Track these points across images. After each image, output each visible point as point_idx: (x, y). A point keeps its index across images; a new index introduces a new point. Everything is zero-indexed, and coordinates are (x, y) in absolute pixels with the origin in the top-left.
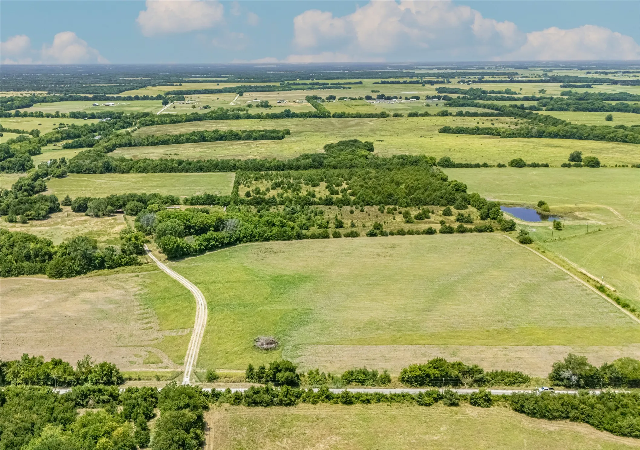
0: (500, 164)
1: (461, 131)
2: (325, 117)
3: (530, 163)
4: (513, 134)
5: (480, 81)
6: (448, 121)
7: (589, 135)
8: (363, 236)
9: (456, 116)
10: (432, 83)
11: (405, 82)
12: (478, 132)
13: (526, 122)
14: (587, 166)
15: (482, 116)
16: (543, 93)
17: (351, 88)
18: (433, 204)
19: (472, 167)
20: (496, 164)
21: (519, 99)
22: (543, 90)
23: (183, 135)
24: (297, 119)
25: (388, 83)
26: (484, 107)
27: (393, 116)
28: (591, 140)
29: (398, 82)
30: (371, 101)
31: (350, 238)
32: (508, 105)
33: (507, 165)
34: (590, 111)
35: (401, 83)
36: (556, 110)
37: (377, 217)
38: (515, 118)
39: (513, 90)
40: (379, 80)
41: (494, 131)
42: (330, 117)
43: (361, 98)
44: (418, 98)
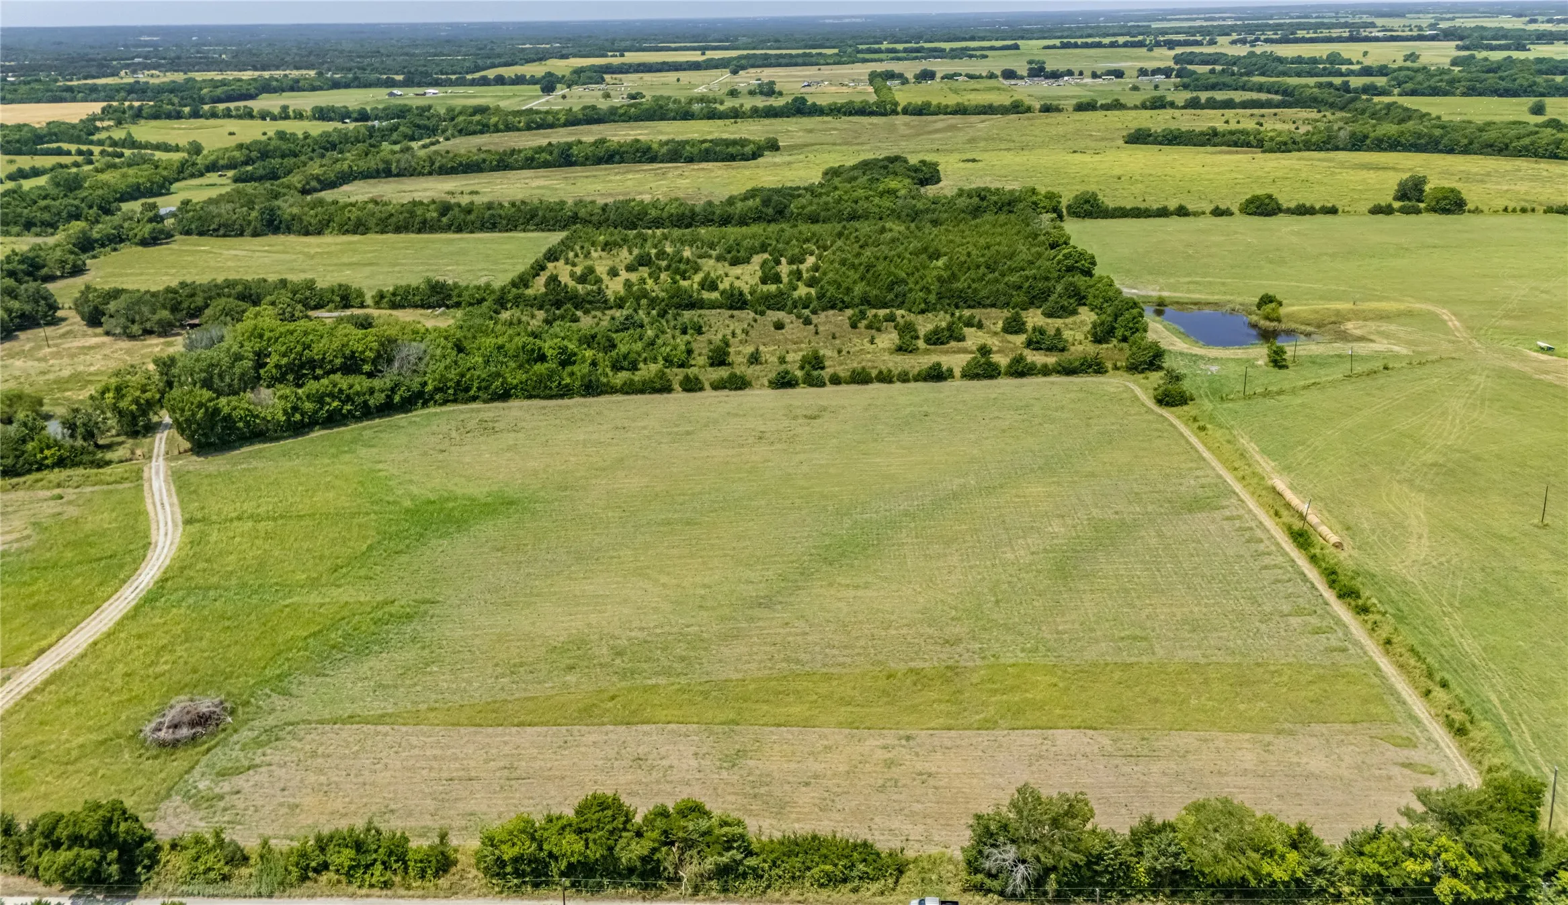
0: (1217, 208)
1: (1176, 138)
2: (884, 114)
3: (1293, 205)
4: (1294, 143)
5: (1285, 40)
6: (1159, 118)
7: (1471, 143)
8: (763, 385)
9: (1184, 107)
10: (1171, 45)
11: (1113, 45)
12: (1216, 140)
13: (1341, 119)
14: (1433, 210)
15: (1245, 108)
16: (1413, 61)
17: (986, 57)
18: (993, 306)
19: (1150, 216)
20: (1209, 208)
21: (1351, 73)
22: (1413, 54)
23: (520, 151)
24: (820, 119)
25: (1076, 46)
26: (1260, 88)
27: (1040, 111)
28: (1475, 153)
29: (1099, 45)
30: (1013, 82)
31: (726, 392)
32: (1312, 84)
33: (1235, 209)
34: (1500, 96)
35: (1104, 46)
36: (1423, 94)
37: (834, 337)
38: (1319, 111)
39: (1345, 55)
40: (1057, 42)
41: (1252, 138)
42: (897, 114)
43: (992, 76)
44: (1119, 74)
